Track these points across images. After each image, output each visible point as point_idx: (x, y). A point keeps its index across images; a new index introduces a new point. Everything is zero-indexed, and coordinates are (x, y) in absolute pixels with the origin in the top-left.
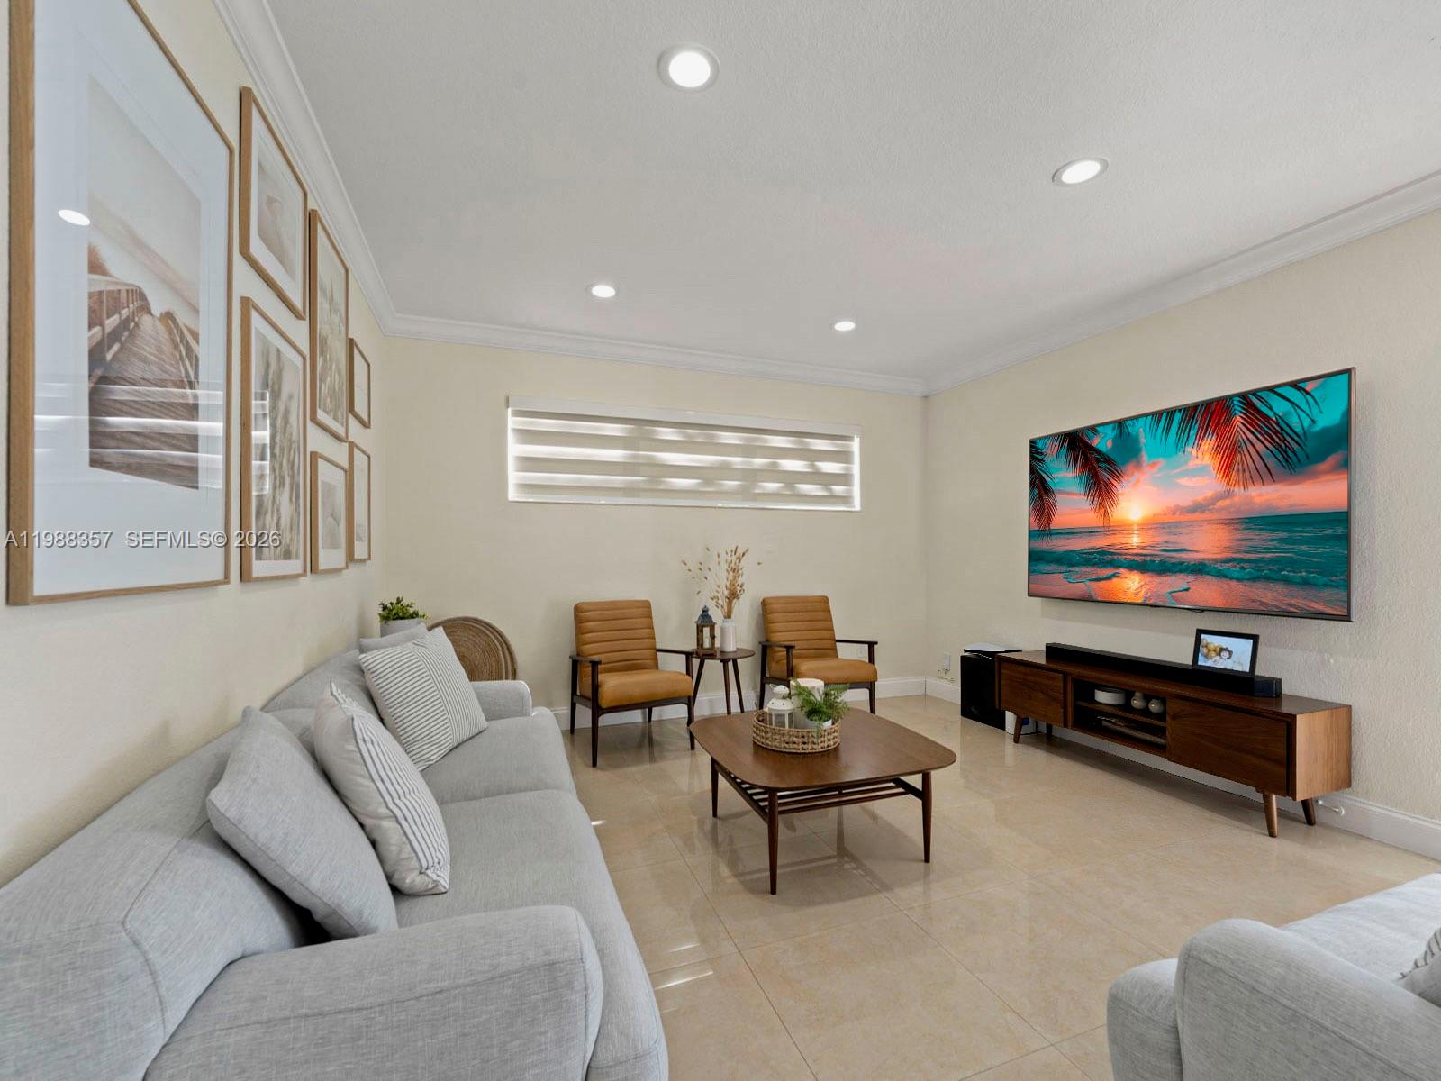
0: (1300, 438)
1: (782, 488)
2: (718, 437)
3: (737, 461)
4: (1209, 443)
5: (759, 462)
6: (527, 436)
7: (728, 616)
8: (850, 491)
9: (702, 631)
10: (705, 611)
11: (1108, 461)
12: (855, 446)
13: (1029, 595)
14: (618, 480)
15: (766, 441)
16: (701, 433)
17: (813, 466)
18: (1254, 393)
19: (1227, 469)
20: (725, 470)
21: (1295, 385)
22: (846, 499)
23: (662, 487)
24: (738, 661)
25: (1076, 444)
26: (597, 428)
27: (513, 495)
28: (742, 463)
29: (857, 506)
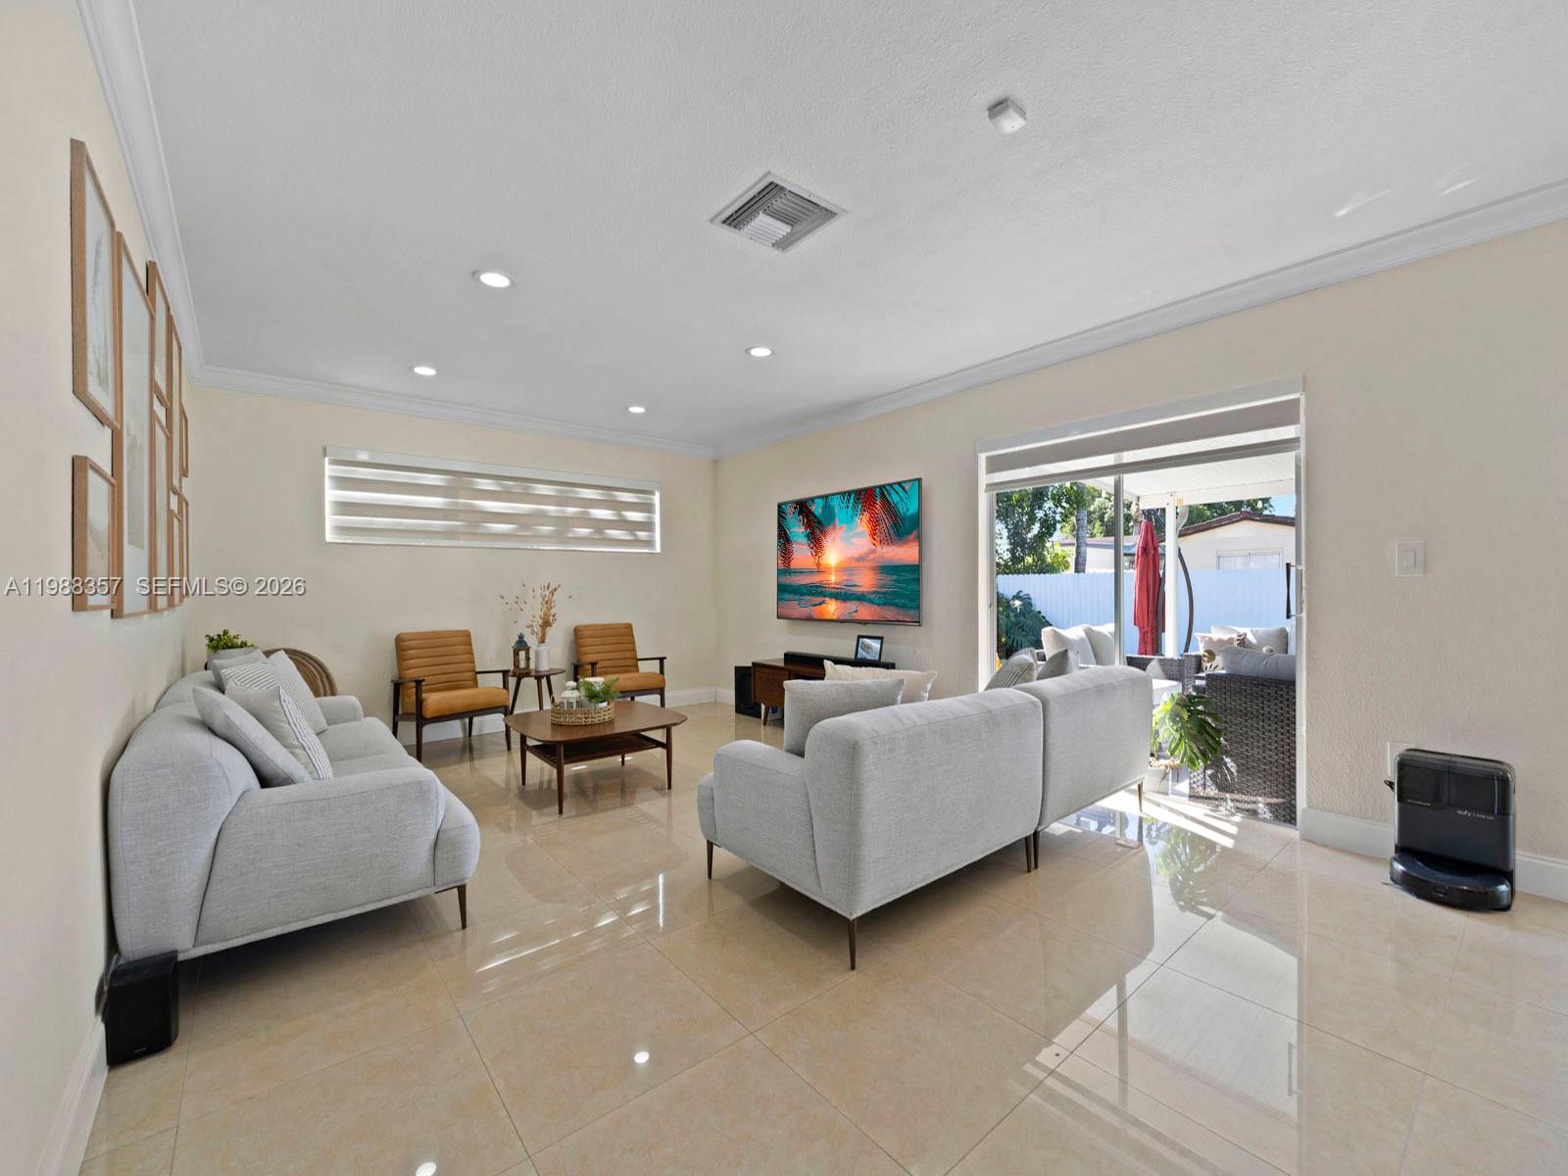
0: (903, 519)
1: (591, 533)
2: (534, 489)
3: (551, 509)
4: (866, 516)
5: (571, 510)
6: (342, 483)
7: (542, 641)
8: (652, 537)
9: (518, 654)
10: (521, 637)
11: (819, 522)
12: (657, 499)
13: (779, 617)
14: (438, 524)
15: (577, 493)
16: (517, 486)
17: (620, 515)
18: (884, 486)
19: (873, 534)
20: (541, 517)
21: (899, 484)
22: (650, 543)
23: (479, 531)
24: (551, 677)
25: (803, 507)
26: (414, 478)
27: (330, 536)
28: (557, 511)
29: (658, 549)
